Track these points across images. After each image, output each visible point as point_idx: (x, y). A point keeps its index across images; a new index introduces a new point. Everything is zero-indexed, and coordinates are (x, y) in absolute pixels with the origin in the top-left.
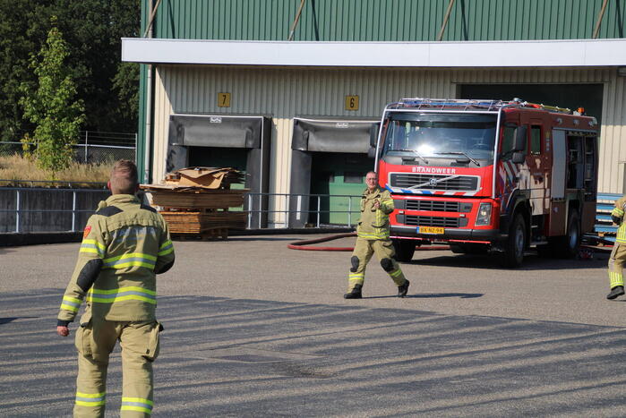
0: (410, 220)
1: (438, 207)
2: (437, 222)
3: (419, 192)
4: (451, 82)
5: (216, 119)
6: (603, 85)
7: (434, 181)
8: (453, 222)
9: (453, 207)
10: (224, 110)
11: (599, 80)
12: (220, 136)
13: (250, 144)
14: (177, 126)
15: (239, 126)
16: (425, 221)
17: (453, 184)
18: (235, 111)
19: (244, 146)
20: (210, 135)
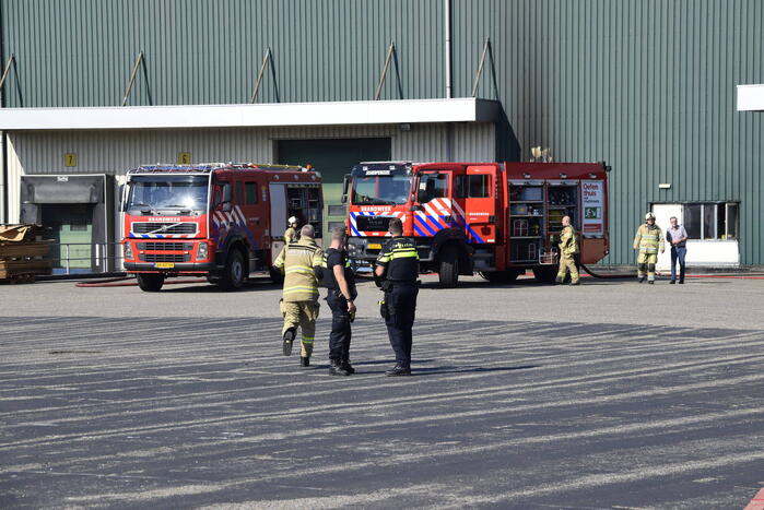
0: (149, 258)
1: (169, 247)
2: (169, 259)
3: (154, 236)
4: (269, 139)
5: (63, 178)
6: (390, 139)
7: (165, 227)
8: (180, 258)
9: (179, 247)
10: (70, 169)
11: (387, 134)
12: (67, 193)
13: (95, 199)
14: (27, 185)
15: (84, 184)
16: (160, 259)
17: (178, 229)
18: (81, 170)
19: (88, 202)
20: (57, 193)
